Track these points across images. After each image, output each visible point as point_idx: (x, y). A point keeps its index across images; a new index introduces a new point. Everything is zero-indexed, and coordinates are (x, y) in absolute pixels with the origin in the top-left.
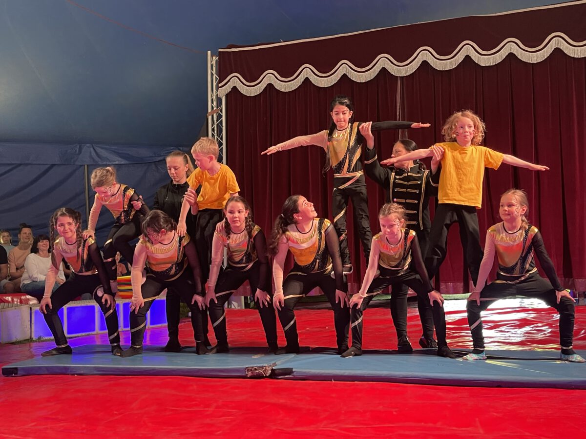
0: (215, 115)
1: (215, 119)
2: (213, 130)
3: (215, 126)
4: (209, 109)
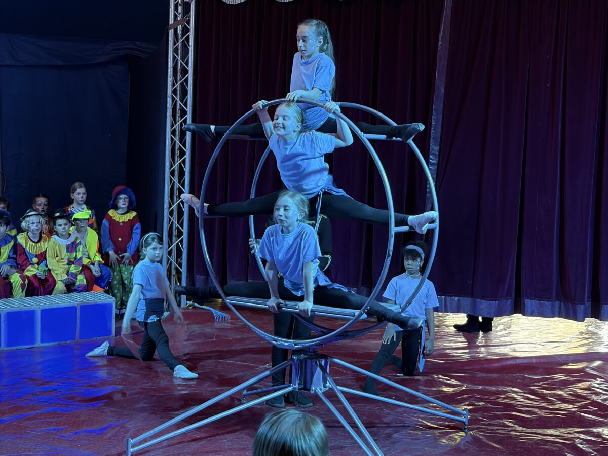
0: (180, 28)
1: (179, 32)
2: (176, 50)
3: (179, 43)
4: (170, 19)
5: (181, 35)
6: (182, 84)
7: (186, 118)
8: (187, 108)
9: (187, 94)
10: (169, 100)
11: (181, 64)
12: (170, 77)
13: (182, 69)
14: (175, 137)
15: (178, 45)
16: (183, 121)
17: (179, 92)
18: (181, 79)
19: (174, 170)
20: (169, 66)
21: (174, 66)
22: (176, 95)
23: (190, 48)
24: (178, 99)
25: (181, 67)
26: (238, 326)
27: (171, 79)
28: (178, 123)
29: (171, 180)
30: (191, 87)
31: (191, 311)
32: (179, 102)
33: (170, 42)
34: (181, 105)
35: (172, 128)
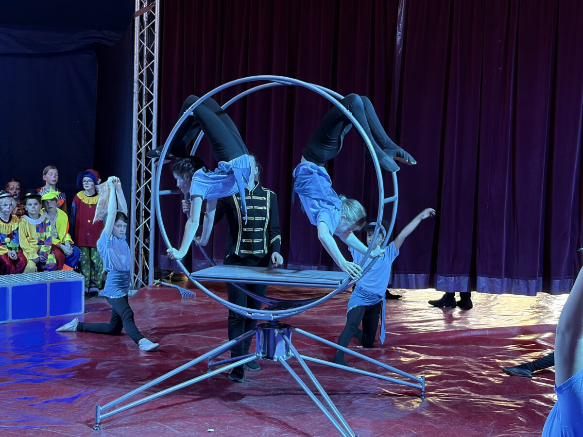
0: (145, 15)
1: (145, 19)
2: (142, 37)
3: (145, 30)
4: (136, 6)
5: (147, 22)
6: (148, 69)
7: (152, 102)
8: (153, 93)
9: (152, 79)
10: (136, 85)
11: (147, 51)
12: (137, 63)
13: (148, 55)
14: (141, 121)
15: (144, 32)
16: (149, 105)
17: (145, 77)
18: (147, 65)
19: (141, 153)
20: (135, 52)
21: (141, 51)
22: (142, 81)
23: (156, 34)
24: (144, 84)
25: (146, 53)
26: (203, 303)
27: (137, 64)
28: (145, 107)
29: (138, 163)
30: (157, 72)
31: (158, 289)
32: (145, 87)
33: (136, 29)
34: (147, 90)
35: (139, 112)
